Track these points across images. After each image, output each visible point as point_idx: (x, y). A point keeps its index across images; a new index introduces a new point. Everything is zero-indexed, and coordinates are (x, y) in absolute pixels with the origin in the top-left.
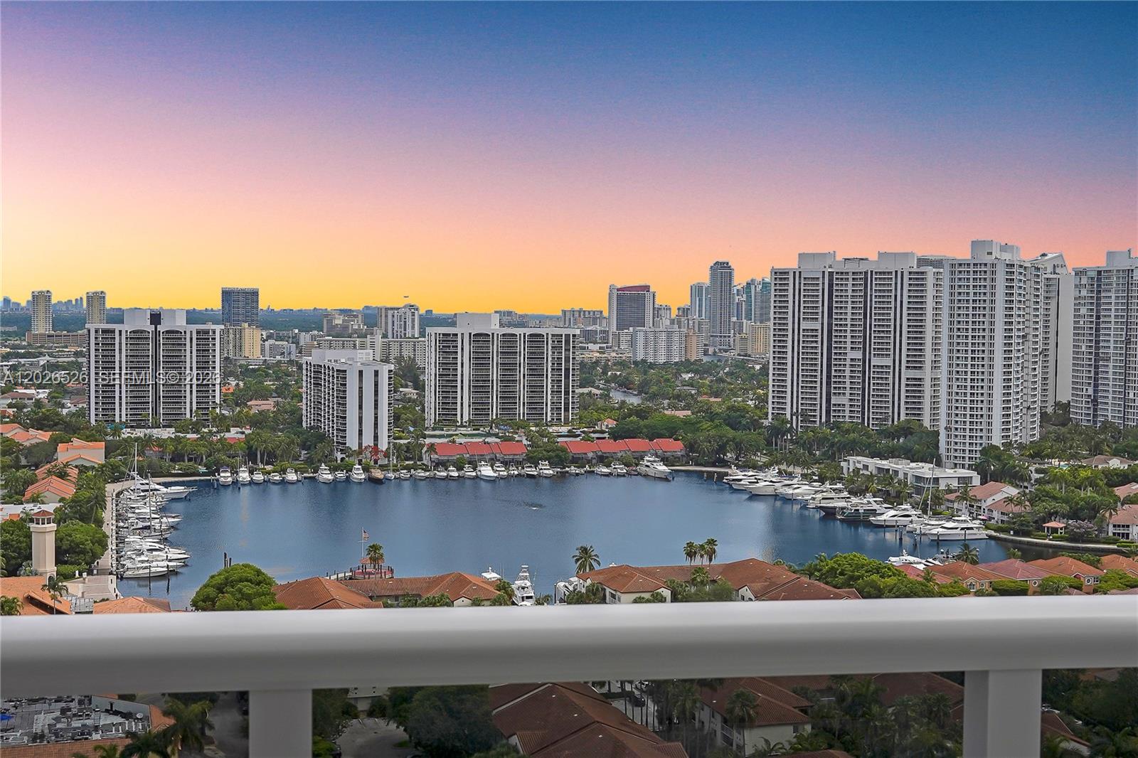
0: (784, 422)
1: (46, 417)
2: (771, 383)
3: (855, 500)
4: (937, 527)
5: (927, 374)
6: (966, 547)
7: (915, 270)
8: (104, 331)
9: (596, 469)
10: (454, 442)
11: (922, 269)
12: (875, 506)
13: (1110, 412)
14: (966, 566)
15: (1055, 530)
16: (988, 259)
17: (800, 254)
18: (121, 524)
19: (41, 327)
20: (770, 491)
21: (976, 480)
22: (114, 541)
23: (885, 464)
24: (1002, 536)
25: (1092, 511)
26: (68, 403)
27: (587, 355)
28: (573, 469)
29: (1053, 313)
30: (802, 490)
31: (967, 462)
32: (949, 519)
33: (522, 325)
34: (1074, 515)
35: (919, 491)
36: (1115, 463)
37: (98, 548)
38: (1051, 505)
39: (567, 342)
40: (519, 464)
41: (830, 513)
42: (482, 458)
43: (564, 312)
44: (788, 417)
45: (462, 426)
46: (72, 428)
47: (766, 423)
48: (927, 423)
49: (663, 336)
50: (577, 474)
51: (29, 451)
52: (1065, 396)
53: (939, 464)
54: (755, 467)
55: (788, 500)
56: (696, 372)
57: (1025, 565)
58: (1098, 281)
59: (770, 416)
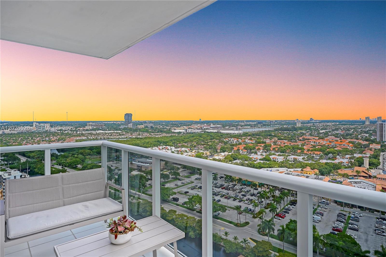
1: (368, 139)
8: (381, 124)
18: (384, 160)
19: (367, 123)
22: (382, 163)
26: (372, 137)
37: (378, 164)
46: (373, 142)
51: (364, 145)
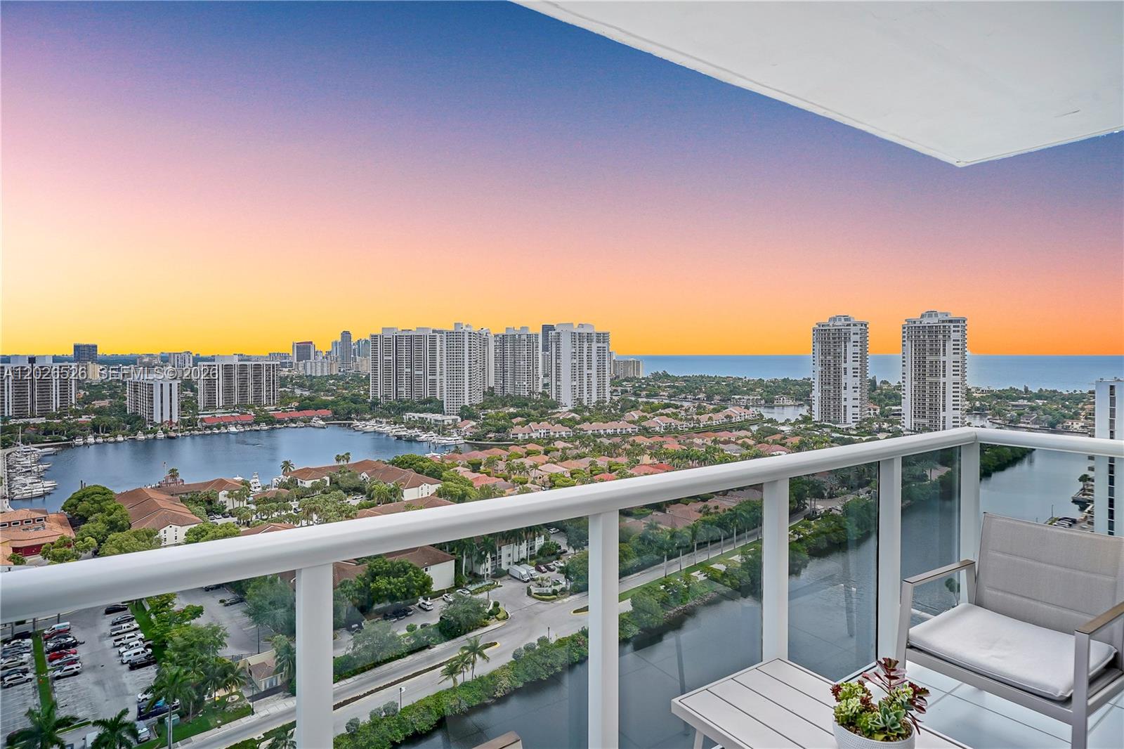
0: (377, 399)
2: (371, 383)
3: (409, 431)
4: (445, 440)
5: (438, 377)
6: (457, 447)
7: (432, 334)
9: (289, 425)
10: (215, 416)
11: (434, 334)
12: (419, 433)
13: (509, 390)
14: (457, 455)
15: (491, 438)
16: (461, 330)
17: (383, 328)
18: (11, 471)
20: (372, 430)
21: (459, 420)
22: (6, 480)
23: (422, 415)
24: (471, 442)
25: (503, 429)
27: (282, 373)
28: (278, 426)
29: (486, 352)
30: (387, 429)
31: (455, 413)
32: (449, 436)
33: (248, 360)
34: (498, 431)
35: (436, 426)
36: (512, 410)
38: (489, 428)
39: (273, 368)
40: (250, 425)
41: (399, 438)
42: (230, 423)
43: (270, 354)
44: (379, 397)
45: (218, 408)
47: (369, 401)
48: (438, 398)
49: (320, 364)
50: (280, 428)
52: (492, 384)
53: (444, 414)
54: (365, 420)
55: (380, 433)
56: (336, 379)
57: (481, 453)
58: (502, 339)
59: (371, 398)
